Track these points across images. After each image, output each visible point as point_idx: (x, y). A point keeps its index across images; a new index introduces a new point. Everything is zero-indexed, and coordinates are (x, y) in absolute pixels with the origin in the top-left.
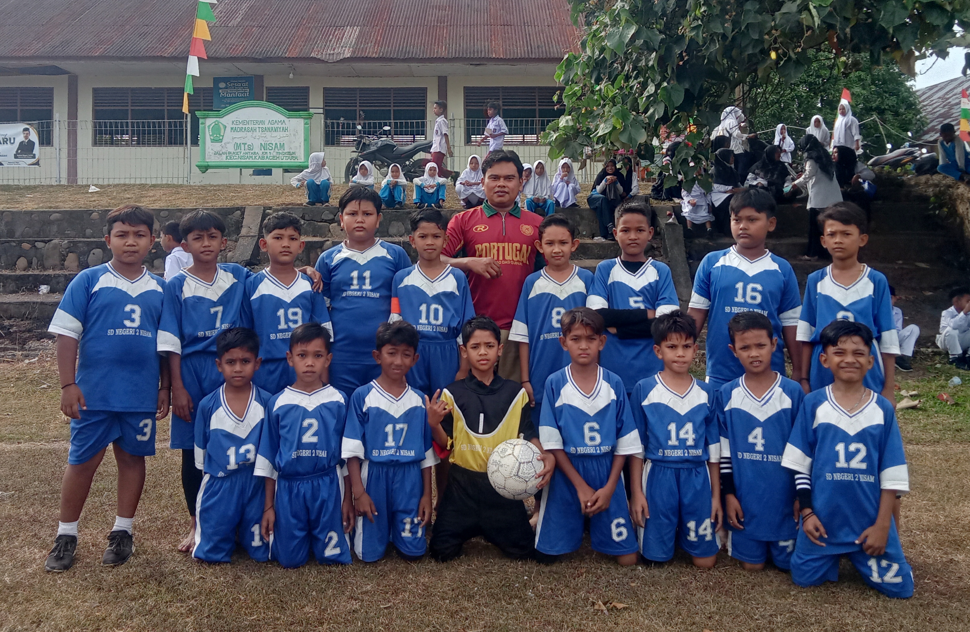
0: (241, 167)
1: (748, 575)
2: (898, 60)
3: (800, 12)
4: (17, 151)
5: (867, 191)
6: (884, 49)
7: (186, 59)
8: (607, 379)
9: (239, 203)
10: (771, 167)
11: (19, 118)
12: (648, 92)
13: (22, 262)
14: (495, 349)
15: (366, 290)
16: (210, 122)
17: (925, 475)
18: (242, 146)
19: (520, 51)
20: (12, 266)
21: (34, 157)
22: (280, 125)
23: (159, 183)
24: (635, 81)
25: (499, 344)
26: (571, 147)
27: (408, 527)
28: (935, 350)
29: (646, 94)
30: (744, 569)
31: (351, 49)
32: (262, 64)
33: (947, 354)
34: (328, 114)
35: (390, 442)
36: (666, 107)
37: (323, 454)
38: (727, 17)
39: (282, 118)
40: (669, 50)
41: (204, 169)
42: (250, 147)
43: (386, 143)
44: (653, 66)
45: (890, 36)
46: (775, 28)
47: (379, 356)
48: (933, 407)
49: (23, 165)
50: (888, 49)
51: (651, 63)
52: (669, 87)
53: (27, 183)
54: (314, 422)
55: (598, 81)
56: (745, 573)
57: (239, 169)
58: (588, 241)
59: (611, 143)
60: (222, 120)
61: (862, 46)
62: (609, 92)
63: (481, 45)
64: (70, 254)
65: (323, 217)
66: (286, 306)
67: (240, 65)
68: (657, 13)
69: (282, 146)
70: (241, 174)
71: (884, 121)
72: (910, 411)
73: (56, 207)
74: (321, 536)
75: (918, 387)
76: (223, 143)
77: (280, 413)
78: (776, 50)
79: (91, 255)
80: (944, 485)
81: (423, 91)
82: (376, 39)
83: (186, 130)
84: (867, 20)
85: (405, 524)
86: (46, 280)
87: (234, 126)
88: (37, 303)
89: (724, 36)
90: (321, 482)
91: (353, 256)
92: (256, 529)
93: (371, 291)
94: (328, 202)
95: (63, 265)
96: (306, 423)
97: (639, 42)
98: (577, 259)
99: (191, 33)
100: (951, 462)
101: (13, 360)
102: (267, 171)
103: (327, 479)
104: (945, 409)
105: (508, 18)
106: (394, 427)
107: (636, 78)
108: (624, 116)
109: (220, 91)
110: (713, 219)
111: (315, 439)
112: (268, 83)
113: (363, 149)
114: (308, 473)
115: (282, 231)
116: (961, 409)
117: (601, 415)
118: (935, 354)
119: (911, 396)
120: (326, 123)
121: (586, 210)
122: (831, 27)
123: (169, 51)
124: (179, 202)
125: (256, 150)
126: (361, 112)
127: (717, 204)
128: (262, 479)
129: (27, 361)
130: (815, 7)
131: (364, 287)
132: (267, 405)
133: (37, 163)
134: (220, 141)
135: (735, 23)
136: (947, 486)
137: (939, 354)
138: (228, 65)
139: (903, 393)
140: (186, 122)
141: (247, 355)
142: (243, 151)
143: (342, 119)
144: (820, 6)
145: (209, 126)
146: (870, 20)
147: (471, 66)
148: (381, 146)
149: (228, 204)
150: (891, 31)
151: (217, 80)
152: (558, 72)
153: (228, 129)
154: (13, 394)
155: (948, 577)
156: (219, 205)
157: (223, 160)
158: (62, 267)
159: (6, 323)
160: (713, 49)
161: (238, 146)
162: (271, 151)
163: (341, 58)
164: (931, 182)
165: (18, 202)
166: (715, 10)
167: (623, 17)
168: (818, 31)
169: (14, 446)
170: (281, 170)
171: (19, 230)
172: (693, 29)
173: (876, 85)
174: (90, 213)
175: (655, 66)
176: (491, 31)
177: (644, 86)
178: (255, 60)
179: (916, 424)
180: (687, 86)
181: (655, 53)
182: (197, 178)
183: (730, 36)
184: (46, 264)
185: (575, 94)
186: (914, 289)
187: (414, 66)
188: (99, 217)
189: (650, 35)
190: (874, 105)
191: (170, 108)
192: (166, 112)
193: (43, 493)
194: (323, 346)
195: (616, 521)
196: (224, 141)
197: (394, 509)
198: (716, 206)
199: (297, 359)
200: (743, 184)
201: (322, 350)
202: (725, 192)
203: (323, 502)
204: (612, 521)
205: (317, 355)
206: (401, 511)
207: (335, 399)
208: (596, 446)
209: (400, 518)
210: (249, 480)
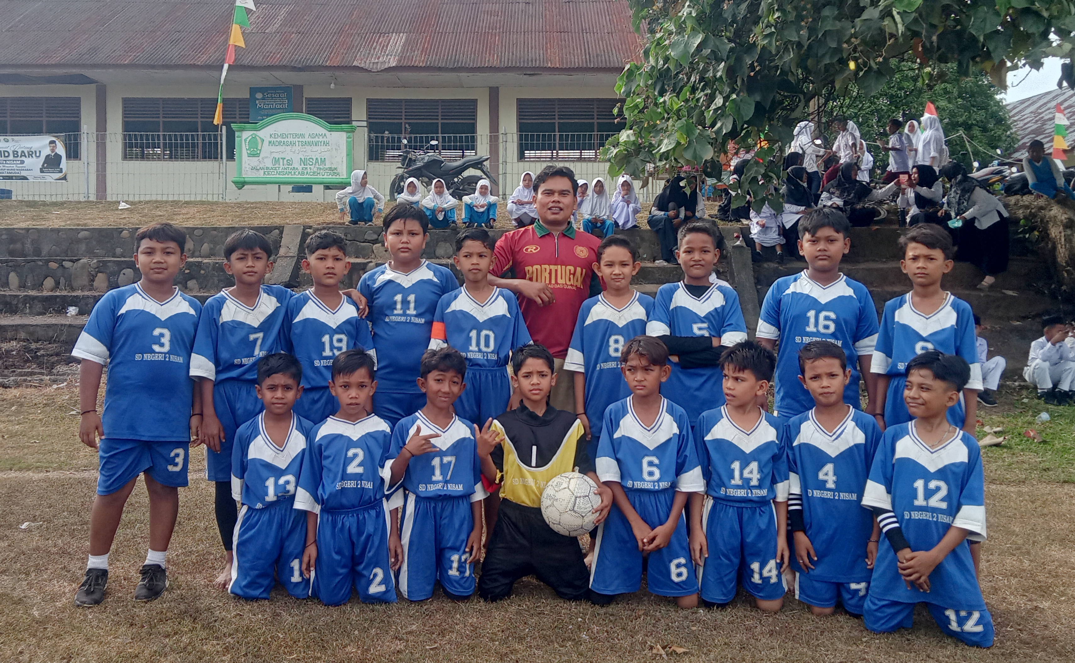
0: (280, 184)
2: (988, 71)
3: (882, 18)
4: (43, 165)
6: (973, 59)
7: (220, 68)
8: (671, 411)
9: (277, 221)
10: (847, 186)
11: (44, 129)
12: (716, 104)
13: (49, 282)
14: (548, 378)
15: (411, 316)
16: (246, 135)
18: (281, 161)
19: (577, 60)
20: (39, 286)
21: (61, 171)
22: (321, 139)
23: (193, 199)
24: (702, 94)
25: (552, 373)
26: (632, 163)
27: (455, 565)
28: (1022, 384)
29: (713, 107)
30: (812, 614)
31: (397, 58)
32: (302, 73)
33: (1036, 388)
34: (372, 127)
35: (438, 477)
36: (734, 121)
37: (368, 485)
38: (803, 23)
39: (323, 131)
40: (739, 60)
41: (241, 185)
42: (289, 162)
43: (433, 158)
44: (721, 77)
45: (980, 45)
46: (855, 36)
47: (424, 384)
48: (1019, 445)
49: (49, 179)
50: (978, 59)
51: (719, 74)
52: (739, 99)
53: (54, 199)
54: (359, 452)
55: (662, 94)
57: (277, 185)
58: (649, 265)
59: (675, 159)
60: (258, 133)
61: (949, 55)
62: (674, 104)
63: (539, 54)
64: (99, 274)
65: (366, 237)
66: (332, 332)
67: (279, 74)
68: (726, 19)
69: (323, 161)
70: (279, 191)
71: (972, 137)
72: (994, 448)
73: (85, 225)
74: (365, 573)
75: (1003, 423)
76: (260, 158)
77: (323, 443)
78: (856, 60)
79: (121, 275)
80: (1029, 528)
81: (474, 102)
82: (423, 47)
83: (221, 144)
84: (955, 27)
85: (452, 562)
86: (74, 301)
87: (272, 140)
88: (65, 325)
89: (799, 45)
90: (366, 516)
91: (398, 278)
92: (295, 564)
93: (416, 316)
94: (371, 221)
95: (92, 285)
96: (350, 453)
97: (706, 52)
98: (637, 284)
99: (227, 39)
100: (1038, 504)
101: (41, 385)
102: (307, 188)
103: (373, 513)
104: (1032, 447)
105: (565, 25)
106: (442, 461)
107: (703, 89)
108: (688, 131)
109: (257, 102)
110: (784, 241)
111: (360, 470)
112: (307, 94)
113: (409, 165)
114: (353, 507)
115: (326, 252)
116: (1049, 448)
117: (661, 449)
118: (1022, 388)
119: (995, 432)
120: (369, 136)
121: (646, 231)
122: (916, 34)
123: (203, 59)
124: (214, 220)
125: (296, 165)
126: (407, 126)
127: (788, 226)
128: (303, 513)
129: (55, 386)
130: (898, 13)
131: (408, 313)
132: (309, 435)
133: (64, 178)
134: (257, 155)
135: (812, 30)
136: (1032, 529)
137: (1027, 388)
138: (265, 74)
139: (987, 429)
140: (221, 135)
141: (290, 382)
142: (281, 166)
143: (387, 132)
144: (905, 12)
145: (245, 140)
146: (959, 27)
147: (525, 76)
148: (428, 162)
149: (265, 223)
150: (982, 39)
151: (253, 91)
152: (619, 83)
153: (266, 143)
154: (41, 421)
155: (1033, 626)
156: (256, 223)
157: (260, 176)
158: (91, 288)
159: (33, 346)
160: (787, 58)
161: (276, 161)
162: (312, 167)
163: (386, 67)
164: (1021, 203)
165: (43, 219)
166: (790, 16)
167: (689, 25)
168: (901, 40)
169: (42, 475)
170: (322, 186)
171: (46, 249)
172: (766, 36)
173: (963, 99)
174: (120, 231)
175: (724, 77)
176: (546, 38)
177: (711, 98)
178: (294, 69)
179: (1000, 463)
180: (758, 98)
181: (723, 63)
182: (233, 195)
183: (806, 44)
184: (75, 284)
185: (636, 106)
186: (1001, 318)
187: (464, 75)
188: (128, 235)
189: (718, 43)
190: (961, 120)
191: (203, 120)
192: (199, 124)
193: (72, 524)
194: (368, 377)
195: (676, 561)
196: (261, 155)
197: (442, 546)
198: (787, 228)
199: (340, 390)
200: (816, 204)
201: (367, 380)
202: (797, 213)
203: (369, 536)
204: (671, 561)
205: (361, 386)
206: (448, 548)
207: (380, 429)
208: (654, 482)
209: (447, 555)
210: (288, 513)
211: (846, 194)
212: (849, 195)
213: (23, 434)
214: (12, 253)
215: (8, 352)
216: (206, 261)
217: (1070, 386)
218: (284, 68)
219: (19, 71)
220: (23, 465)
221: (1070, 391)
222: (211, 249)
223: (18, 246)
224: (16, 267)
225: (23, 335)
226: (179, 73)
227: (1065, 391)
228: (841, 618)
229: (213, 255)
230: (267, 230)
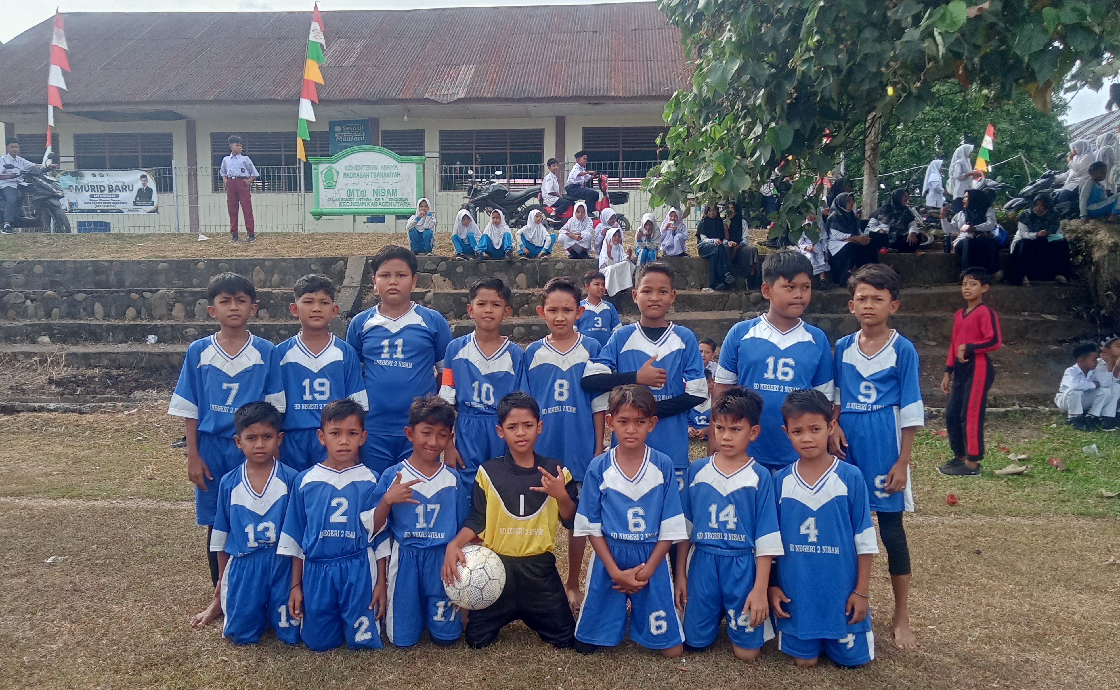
0: (355, 214)
1: (798, 672)
2: (1032, 94)
3: (923, 39)
4: (136, 198)
5: (998, 238)
6: (1016, 81)
7: (298, 102)
8: (655, 460)
9: (343, 252)
10: (895, 212)
11: (140, 164)
12: (755, 133)
13: (131, 312)
14: (534, 428)
15: (398, 360)
16: (322, 167)
17: (1018, 553)
18: (355, 192)
19: (640, 90)
20: (122, 315)
21: (153, 204)
22: (393, 171)
24: (743, 122)
26: (673, 194)
27: (441, 611)
28: (1053, 409)
29: (752, 136)
30: (795, 664)
31: (466, 89)
32: (376, 106)
33: (1066, 414)
34: (444, 158)
35: (421, 523)
36: (773, 151)
37: (352, 535)
38: (841, 47)
39: (394, 163)
40: (779, 86)
41: (319, 215)
42: (363, 193)
43: (497, 188)
44: (760, 104)
45: (1025, 65)
46: (895, 58)
47: (412, 433)
48: (1041, 473)
49: (142, 212)
50: (1021, 81)
51: (759, 102)
52: (778, 127)
53: (137, 232)
54: (344, 501)
55: (706, 121)
56: (797, 669)
57: (352, 216)
58: (696, 292)
59: (713, 190)
60: (333, 165)
61: (992, 78)
62: (717, 133)
63: (600, 83)
64: (177, 305)
65: (426, 267)
66: (313, 376)
67: (355, 107)
68: (766, 44)
69: (395, 192)
70: (354, 221)
71: (1031, 159)
72: (1015, 477)
73: (165, 257)
74: (348, 621)
75: (1028, 449)
76: (336, 189)
77: (305, 490)
78: (894, 85)
79: (197, 305)
80: (1036, 565)
81: (540, 133)
82: (492, 79)
83: (300, 176)
84: (999, 47)
85: (438, 607)
86: (154, 330)
87: (347, 172)
88: (145, 353)
89: (837, 70)
90: (349, 565)
91: (385, 324)
92: (282, 610)
93: (403, 360)
95: (171, 315)
96: (334, 503)
97: (746, 78)
98: (684, 311)
99: (302, 75)
100: (1049, 539)
101: (115, 411)
102: (378, 218)
103: (356, 562)
104: (1055, 475)
105: (630, 53)
106: (426, 507)
107: (744, 118)
108: (726, 161)
109: (336, 135)
110: (828, 269)
111: (344, 519)
112: (385, 126)
113: (474, 195)
114: (336, 555)
115: (312, 295)
116: (1071, 476)
117: (645, 500)
118: (1052, 413)
119: (1019, 460)
120: (441, 168)
121: (695, 259)
122: (958, 56)
123: (282, 94)
124: (284, 251)
125: (369, 196)
126: (477, 156)
127: (833, 253)
128: (288, 560)
129: (126, 413)
130: (940, 33)
131: (395, 356)
133: (156, 211)
134: (334, 187)
135: (851, 54)
136: (1039, 568)
137: (1057, 413)
138: (342, 107)
139: (1012, 456)
140: (299, 168)
141: (269, 430)
142: (356, 198)
143: (458, 163)
144: (947, 32)
145: (322, 172)
146: (1003, 47)
147: (590, 106)
148: (492, 192)
149: (332, 254)
150: (1026, 59)
151: (333, 124)
152: (666, 111)
153: (341, 175)
154: (108, 446)
155: (1021, 681)
156: (323, 254)
157: (336, 206)
158: (170, 317)
159: (115, 372)
160: (826, 84)
161: (350, 192)
162: (384, 198)
163: (455, 98)
164: (1068, 228)
165: (128, 251)
166: (829, 39)
167: (728, 51)
168: (941, 62)
169: (90, 504)
170: (394, 217)
171: (129, 279)
172: (805, 61)
173: (1026, 120)
174: (196, 262)
175: (763, 105)
176: (611, 67)
177: (750, 129)
178: (369, 102)
179: (1019, 492)
180: (797, 126)
181: (763, 90)
182: (312, 226)
183: (845, 68)
184: (154, 314)
185: (679, 136)
186: (1040, 343)
187: (530, 105)
188: (204, 267)
189: (756, 69)
190: (1021, 142)
191: (286, 153)
192: (283, 158)
193: (97, 559)
194: (358, 424)
195: (655, 614)
196: (337, 187)
197: (427, 594)
198: (833, 255)
199: (330, 437)
200: (863, 230)
201: (357, 428)
202: (843, 240)
203: (351, 585)
204: (651, 613)
205: (351, 433)
206: (434, 596)
207: (366, 479)
208: (640, 533)
209: (431, 601)
210: (272, 561)
211: (893, 220)
212: (896, 222)
213: (88, 459)
214: (98, 284)
215: (91, 378)
216: (275, 291)
217: (1101, 413)
218: (360, 101)
219: (114, 108)
220: (75, 493)
221: (1101, 416)
222: (281, 279)
223: (103, 277)
224: (100, 298)
225: (106, 362)
226: (261, 108)
227: (1096, 417)
228: (824, 671)
229: (283, 285)
230: (333, 261)
